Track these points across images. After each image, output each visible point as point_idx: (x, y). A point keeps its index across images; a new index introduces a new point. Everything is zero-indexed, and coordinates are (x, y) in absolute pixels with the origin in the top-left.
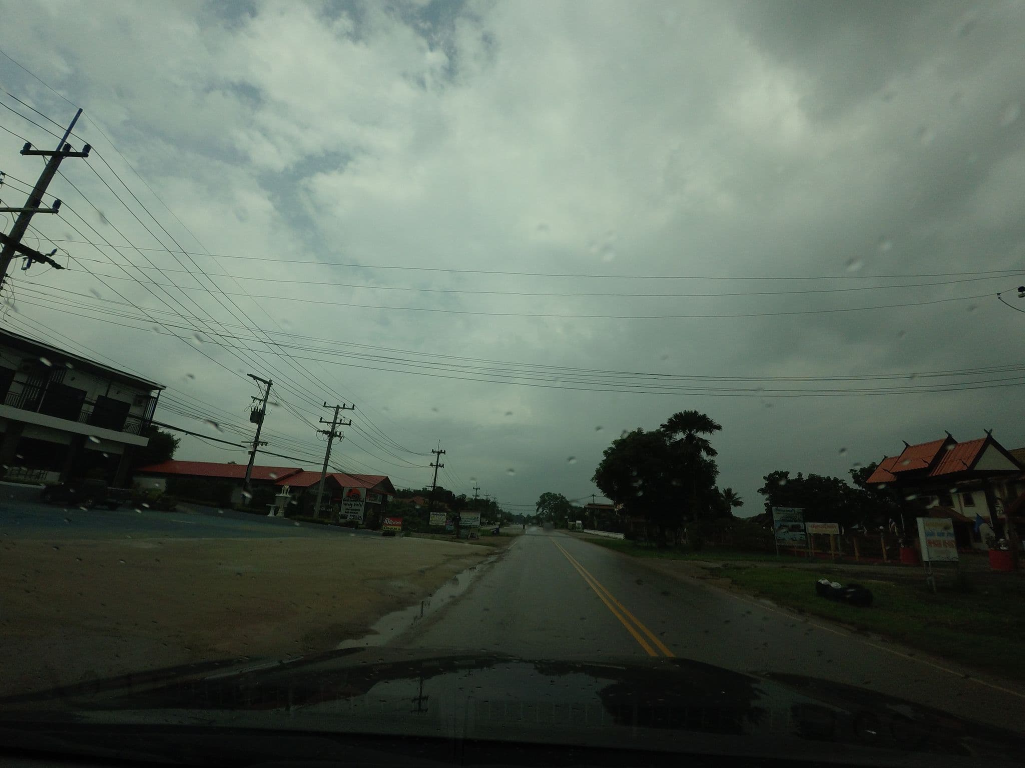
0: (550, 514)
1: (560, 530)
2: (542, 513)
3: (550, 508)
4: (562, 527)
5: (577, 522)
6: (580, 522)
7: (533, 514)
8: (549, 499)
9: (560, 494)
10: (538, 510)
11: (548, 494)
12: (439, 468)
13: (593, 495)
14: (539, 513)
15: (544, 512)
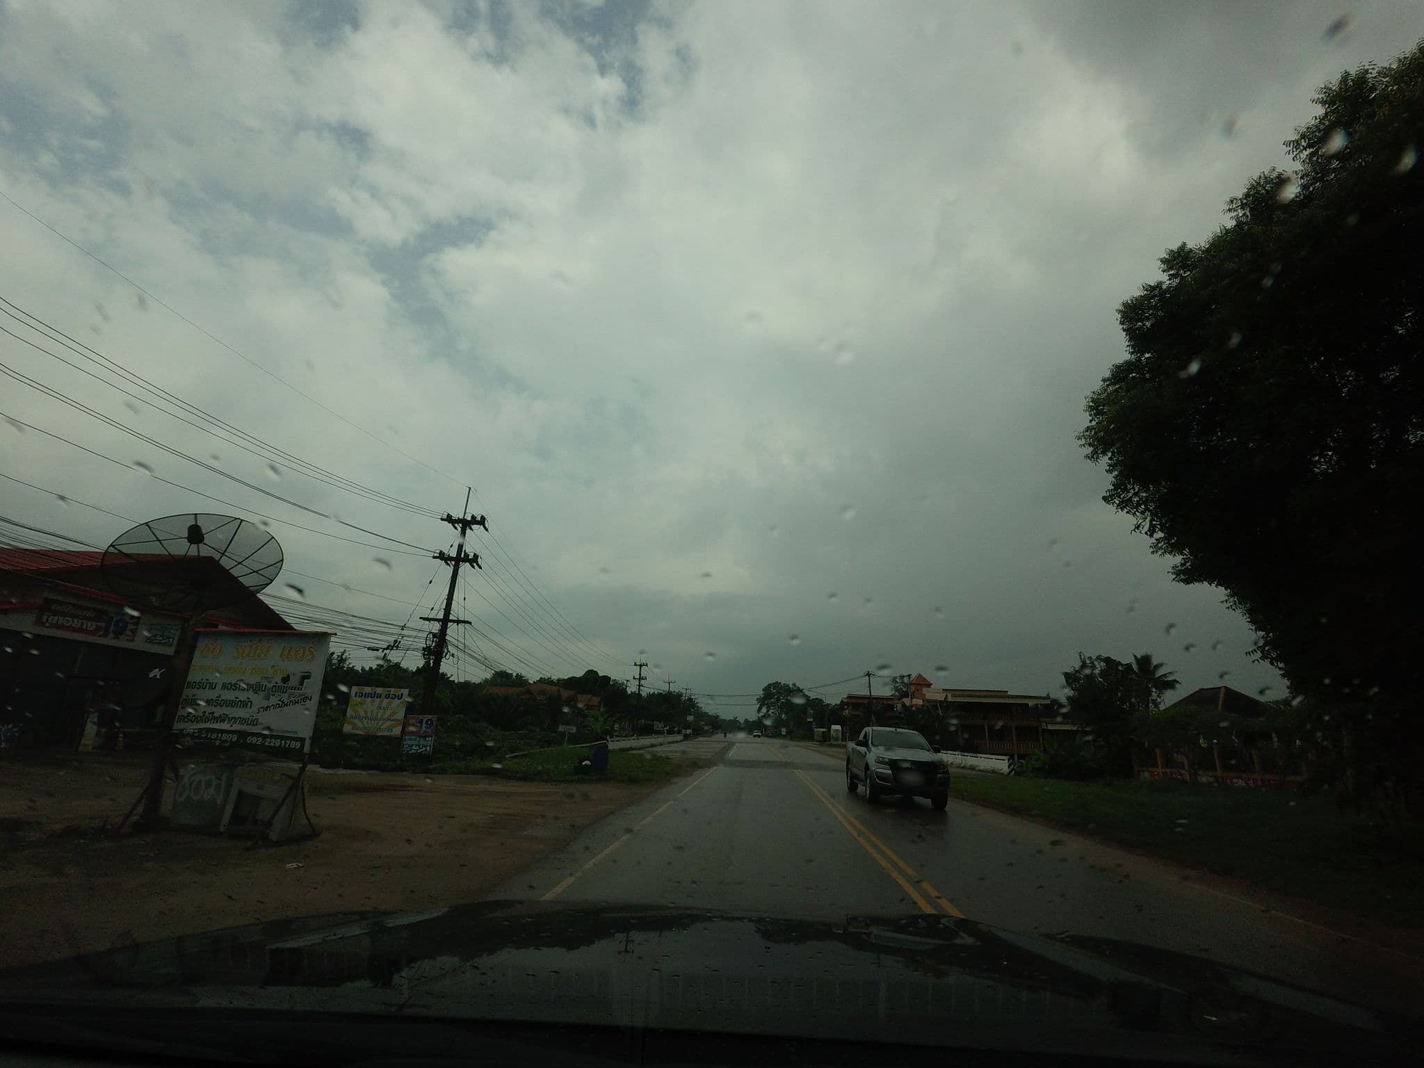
0: (780, 717)
1: (801, 743)
2: (766, 716)
3: (780, 707)
4: (803, 738)
5: (834, 727)
6: (838, 727)
7: (753, 716)
8: (778, 692)
9: (794, 685)
10: (759, 710)
11: (776, 684)
12: (465, 568)
13: (868, 675)
14: (761, 714)
15: (770, 712)
